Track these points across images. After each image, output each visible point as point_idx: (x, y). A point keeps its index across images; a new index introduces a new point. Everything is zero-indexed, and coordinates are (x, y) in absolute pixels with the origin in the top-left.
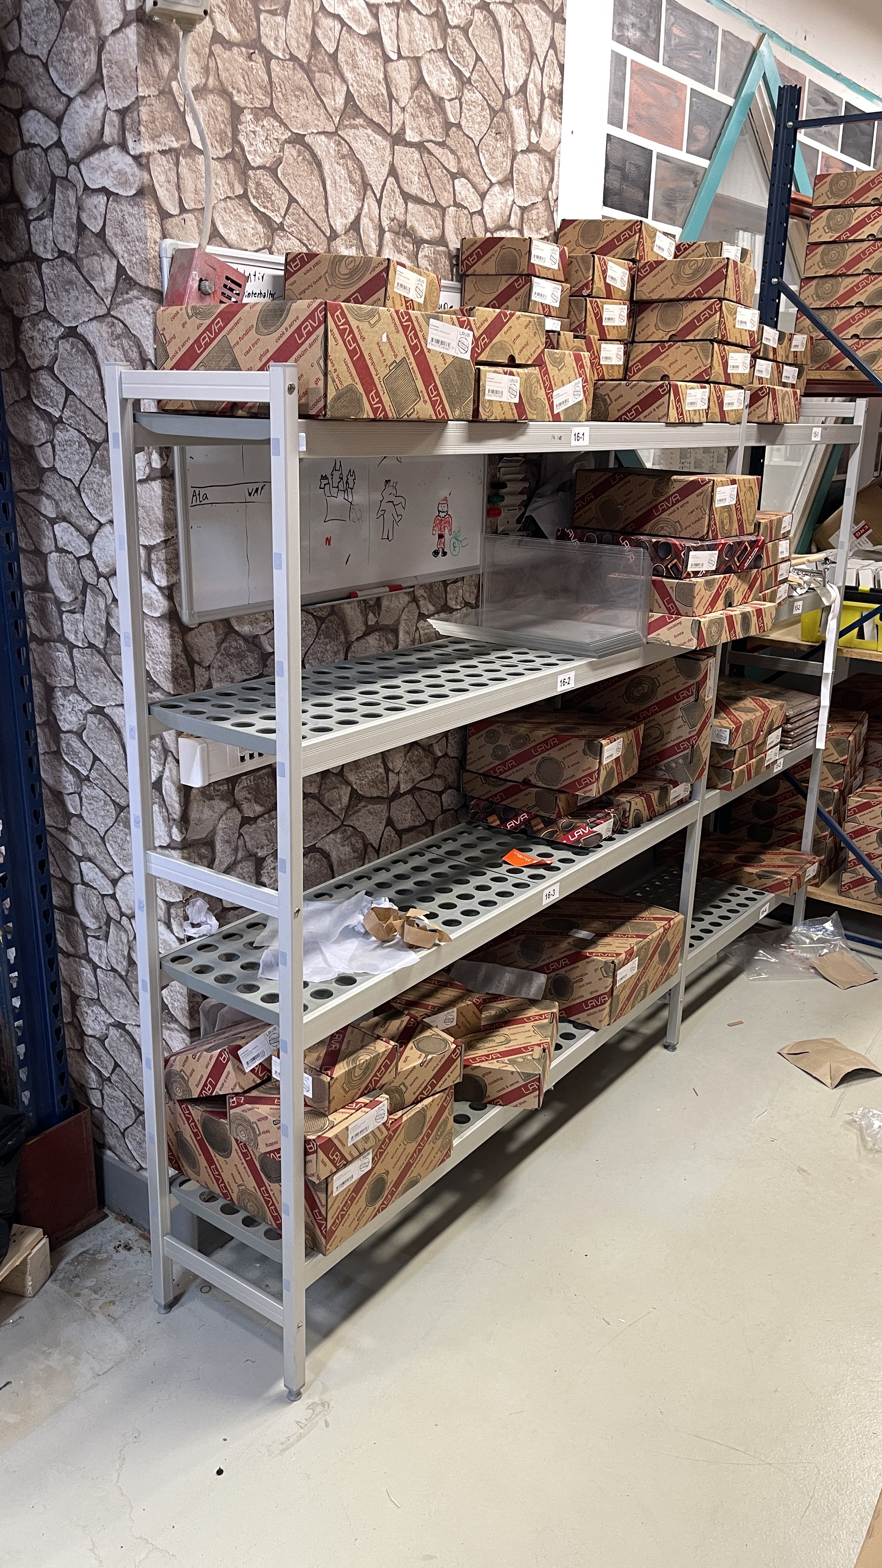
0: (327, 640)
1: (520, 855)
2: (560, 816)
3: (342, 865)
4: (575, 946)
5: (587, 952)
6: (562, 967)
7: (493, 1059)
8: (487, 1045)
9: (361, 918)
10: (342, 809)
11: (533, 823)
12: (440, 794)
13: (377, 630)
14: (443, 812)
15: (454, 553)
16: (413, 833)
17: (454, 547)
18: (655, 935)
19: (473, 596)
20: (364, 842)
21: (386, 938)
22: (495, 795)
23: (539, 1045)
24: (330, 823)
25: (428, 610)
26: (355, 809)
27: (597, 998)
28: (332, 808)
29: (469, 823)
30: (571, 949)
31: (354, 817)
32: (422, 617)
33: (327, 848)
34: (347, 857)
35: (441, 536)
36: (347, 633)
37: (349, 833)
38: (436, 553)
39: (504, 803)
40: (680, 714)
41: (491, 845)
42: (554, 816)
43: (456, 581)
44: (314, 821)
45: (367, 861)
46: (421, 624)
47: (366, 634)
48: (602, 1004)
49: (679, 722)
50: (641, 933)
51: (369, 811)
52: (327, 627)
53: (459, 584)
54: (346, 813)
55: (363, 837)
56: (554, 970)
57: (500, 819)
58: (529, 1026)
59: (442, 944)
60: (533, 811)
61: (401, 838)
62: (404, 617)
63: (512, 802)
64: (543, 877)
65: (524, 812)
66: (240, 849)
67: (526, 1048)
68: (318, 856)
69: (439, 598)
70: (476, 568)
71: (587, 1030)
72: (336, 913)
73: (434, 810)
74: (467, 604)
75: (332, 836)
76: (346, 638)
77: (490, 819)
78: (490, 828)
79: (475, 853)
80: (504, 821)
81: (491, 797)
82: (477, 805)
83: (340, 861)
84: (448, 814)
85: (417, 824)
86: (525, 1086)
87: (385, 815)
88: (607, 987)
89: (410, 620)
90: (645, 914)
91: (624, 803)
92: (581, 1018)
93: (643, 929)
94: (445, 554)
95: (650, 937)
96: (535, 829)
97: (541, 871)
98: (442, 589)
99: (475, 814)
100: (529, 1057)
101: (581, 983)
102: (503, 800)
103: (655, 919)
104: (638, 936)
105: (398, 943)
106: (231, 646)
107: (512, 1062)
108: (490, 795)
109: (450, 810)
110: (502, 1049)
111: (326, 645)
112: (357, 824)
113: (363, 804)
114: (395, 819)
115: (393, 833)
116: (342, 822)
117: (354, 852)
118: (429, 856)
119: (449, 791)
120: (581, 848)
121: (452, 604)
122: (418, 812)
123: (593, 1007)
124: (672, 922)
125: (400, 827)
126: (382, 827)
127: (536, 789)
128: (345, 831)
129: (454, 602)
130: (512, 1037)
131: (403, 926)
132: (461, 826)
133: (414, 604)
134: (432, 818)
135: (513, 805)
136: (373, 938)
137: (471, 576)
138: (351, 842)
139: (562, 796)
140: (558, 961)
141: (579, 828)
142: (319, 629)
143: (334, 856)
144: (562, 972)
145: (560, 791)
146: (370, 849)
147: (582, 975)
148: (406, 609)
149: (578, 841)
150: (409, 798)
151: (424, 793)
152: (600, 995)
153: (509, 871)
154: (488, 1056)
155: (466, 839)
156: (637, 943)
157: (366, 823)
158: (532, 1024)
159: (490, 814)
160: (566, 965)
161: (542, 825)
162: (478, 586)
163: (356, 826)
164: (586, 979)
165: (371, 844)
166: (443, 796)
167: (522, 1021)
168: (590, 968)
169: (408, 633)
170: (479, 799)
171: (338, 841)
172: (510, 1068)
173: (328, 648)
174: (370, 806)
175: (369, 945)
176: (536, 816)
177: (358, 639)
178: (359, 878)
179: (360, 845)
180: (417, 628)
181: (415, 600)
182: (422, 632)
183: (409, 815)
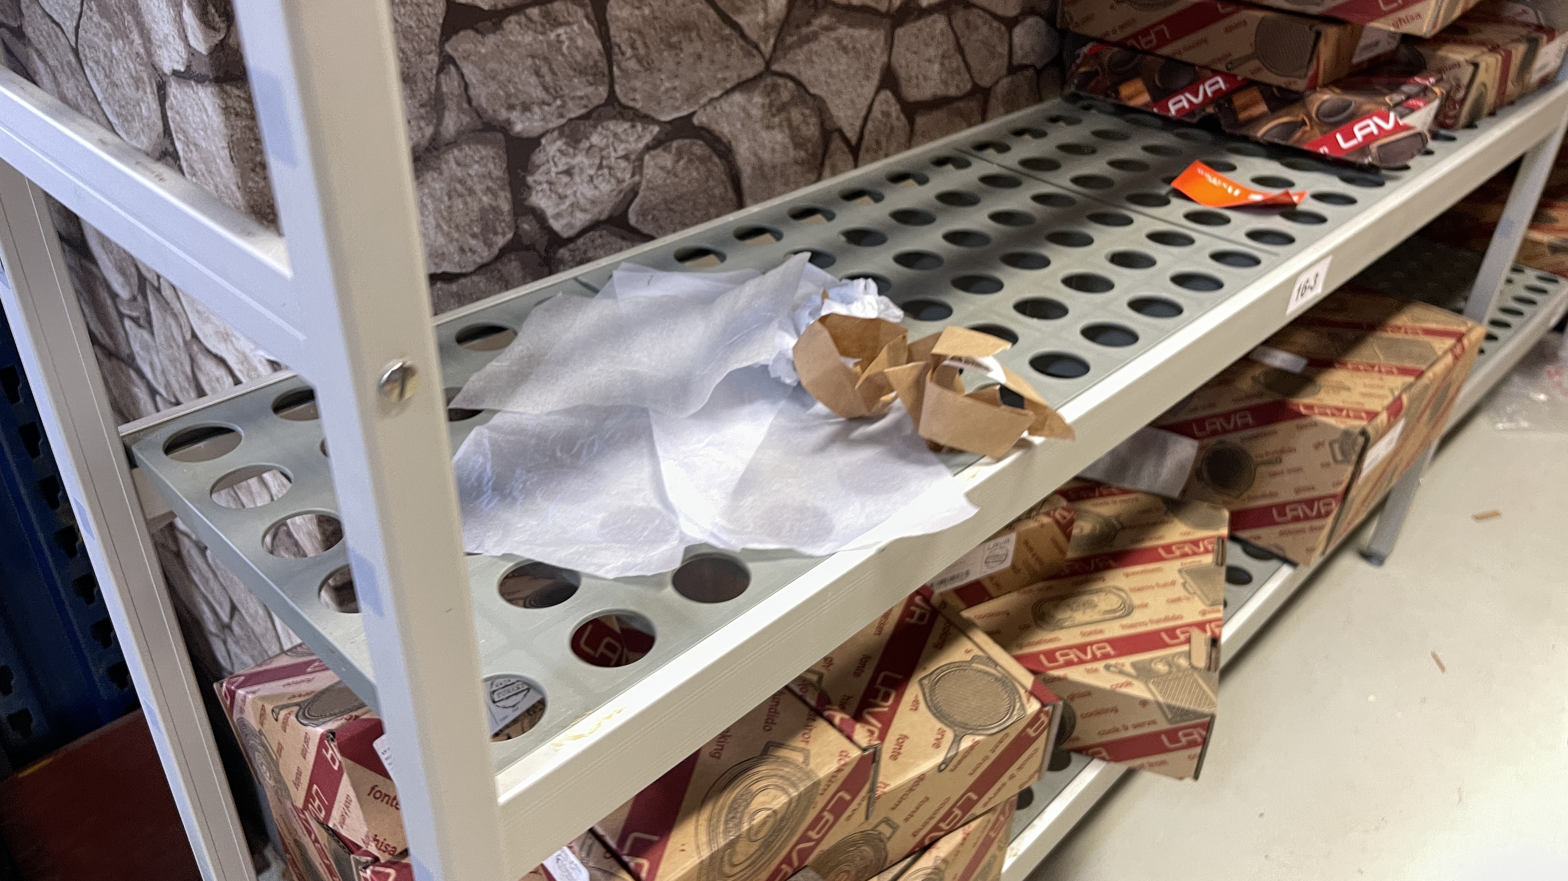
1: (1213, 179)
2: (1313, 87)
3: (764, 176)
4: (1269, 386)
5: (1302, 401)
6: (1236, 429)
7: (1095, 659)
8: (1080, 616)
9: (789, 341)
10: (767, 27)
11: (1239, 100)
12: (1010, 23)
14: (1013, 69)
16: (939, 115)
18: (1439, 368)
20: (822, 124)
21: (863, 411)
22: (1145, 32)
23: (1201, 626)
24: (733, 61)
26: (805, 30)
27: (1310, 503)
28: (741, 20)
29: (1073, 98)
30: (1260, 395)
31: (800, 55)
33: (724, 129)
34: (779, 158)
37: (785, 96)
39: (1166, 51)
41: (1132, 151)
42: (1300, 85)
44: (689, 49)
45: (827, 171)
48: (1319, 516)
50: (1408, 364)
51: (839, 41)
54: (779, 38)
55: (821, 109)
56: (1214, 433)
57: (1151, 89)
58: (1171, 569)
59: (1037, 440)
60: (1243, 72)
61: (911, 122)
63: (1187, 49)
64: (1288, 240)
65: (1216, 73)
66: (451, 104)
67: (1171, 632)
68: (699, 148)
71: (1274, 563)
72: (720, 314)
73: (993, 64)
75: (738, 97)
77: (1126, 90)
78: (1122, 110)
79: (1096, 166)
80: (1162, 95)
81: (1135, 36)
82: (1095, 55)
83: (760, 169)
84: (1021, 78)
85: (952, 91)
86: (1172, 735)
87: (879, 60)
88: (1339, 483)
90: (1403, 319)
91: (1458, 65)
92: (1266, 536)
93: (1410, 355)
95: (1430, 375)
96: (1243, 116)
97: (1276, 223)
99: (1089, 76)
100: (1183, 662)
101: (1277, 468)
102: (1163, 41)
103: (1428, 332)
104: (1404, 371)
105: (897, 426)
107: (1144, 673)
108: (1129, 31)
109: (1025, 67)
110: (1114, 630)
112: (807, 75)
113: (824, 20)
114: (902, 73)
115: (895, 109)
116: (768, 63)
117: (797, 146)
118: (981, 167)
119: (1031, 21)
120: (1372, 169)
122: (956, 61)
123: (1296, 519)
124: (1466, 341)
125: (913, 94)
126: (869, 88)
127: (1260, 14)
128: (775, 88)
130: (1136, 599)
131: (919, 386)
132: (1053, 104)
134: (986, 81)
135: (1186, 57)
136: (820, 408)
138: (789, 120)
139: (1331, 33)
140: (1227, 416)
141: (1369, 115)
143: (743, 151)
144: (1234, 439)
145: (1328, 19)
146: (836, 143)
147: (1282, 451)
149: (1362, 148)
150: (939, 23)
151: (974, 16)
152: (1319, 499)
153: (1195, 217)
154: (1082, 648)
155: (1065, 134)
156: (1408, 388)
157: (831, 75)
158: (1177, 564)
159: (1127, 78)
160: (1246, 426)
161: (1263, 108)
163: (804, 79)
164: (1290, 461)
165: (840, 131)
166: (1018, 31)
167: (1154, 556)
168: (1304, 440)
170: (1101, 41)
171: (756, 112)
172: (1138, 690)
174: (843, 31)
175: (807, 428)
176: (1249, 84)
178: (802, 213)
179: (811, 130)
183: (936, 67)
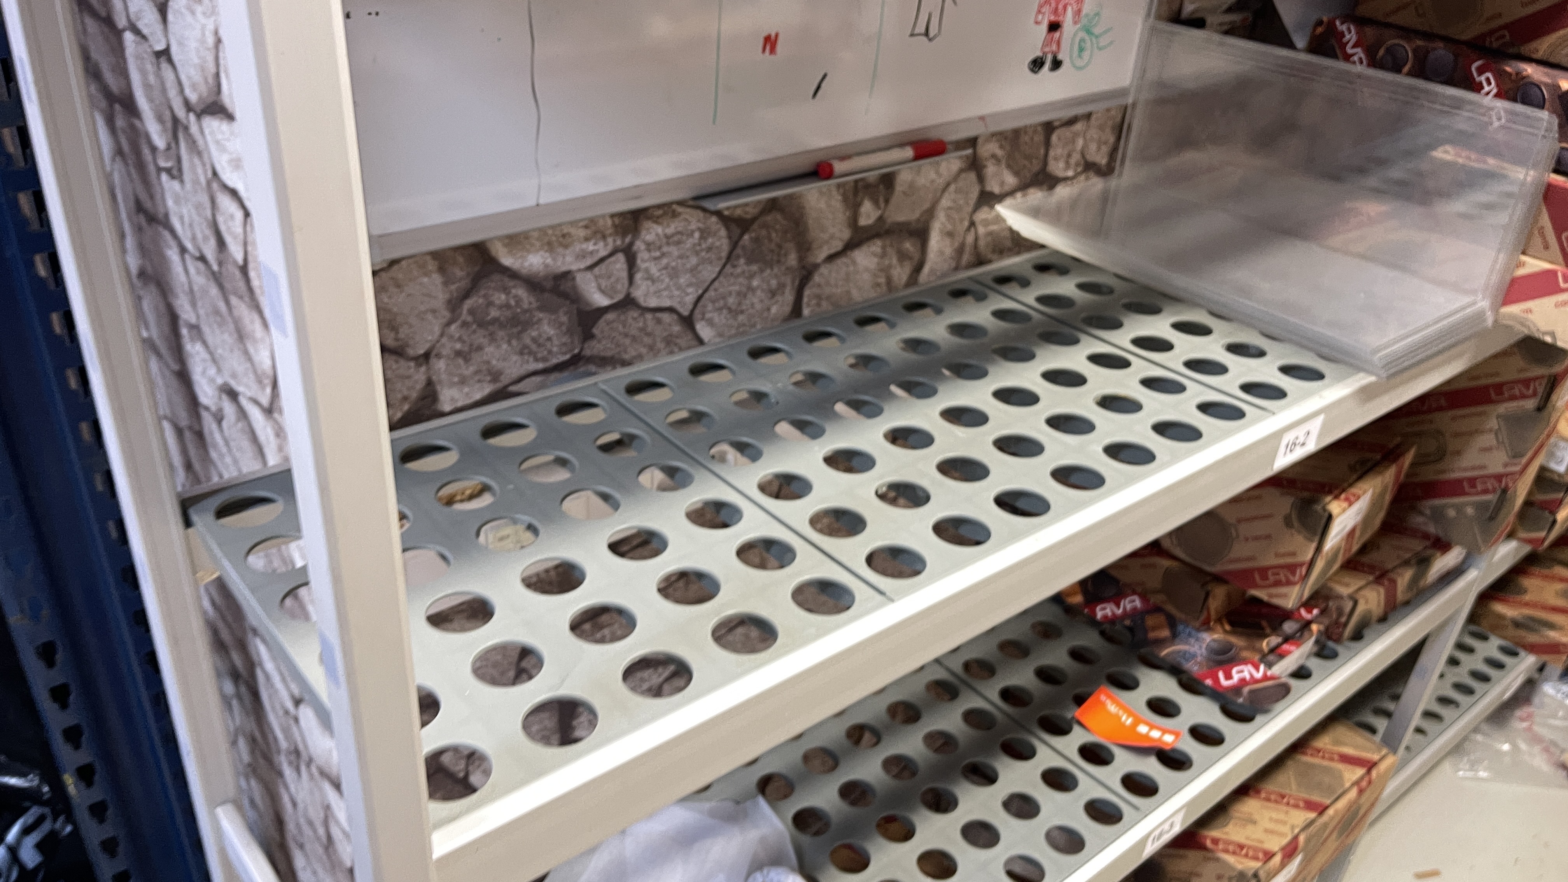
0: (754, 268)
1: (1111, 705)
2: (1207, 626)
11: (1150, 621)
13: (877, 235)
15: (1080, 63)
17: (1081, 50)
18: (1341, 804)
19: (1105, 149)
25: (1002, 184)
32: (987, 199)
35: (1054, 27)
36: (804, 246)
38: (1037, 64)
40: (1493, 423)
41: (1059, 654)
43: (1072, 121)
46: (983, 214)
47: (851, 246)
49: (1488, 440)
52: (756, 240)
53: (1079, 127)
57: (1085, 591)
60: (1155, 599)
62: (945, 202)
64: (1154, 790)
65: (1134, 593)
69: (1028, 157)
70: (1123, 92)
74: (1089, 167)
76: (801, 259)
79: (1024, 675)
80: (1092, 602)
89: (959, 209)
93: (1320, 786)
94: (1057, 64)
95: (1331, 812)
96: (1152, 635)
97: (1150, 766)
98: (1039, 138)
103: (1346, 759)
104: (1310, 806)
106: (490, 304)
111: (751, 276)
121: (1057, 168)
129: (1061, 165)
133: (972, 176)
137: (1108, 110)
142: (734, 245)
145: (1218, 579)
148: (952, 187)
153: (1084, 753)
161: (1166, 632)
162: (1120, 129)
169: (950, 234)
173: (755, 283)
176: (1158, 610)
177: (831, 258)
180: (972, 224)
181: (975, 165)
182: (981, 230)
